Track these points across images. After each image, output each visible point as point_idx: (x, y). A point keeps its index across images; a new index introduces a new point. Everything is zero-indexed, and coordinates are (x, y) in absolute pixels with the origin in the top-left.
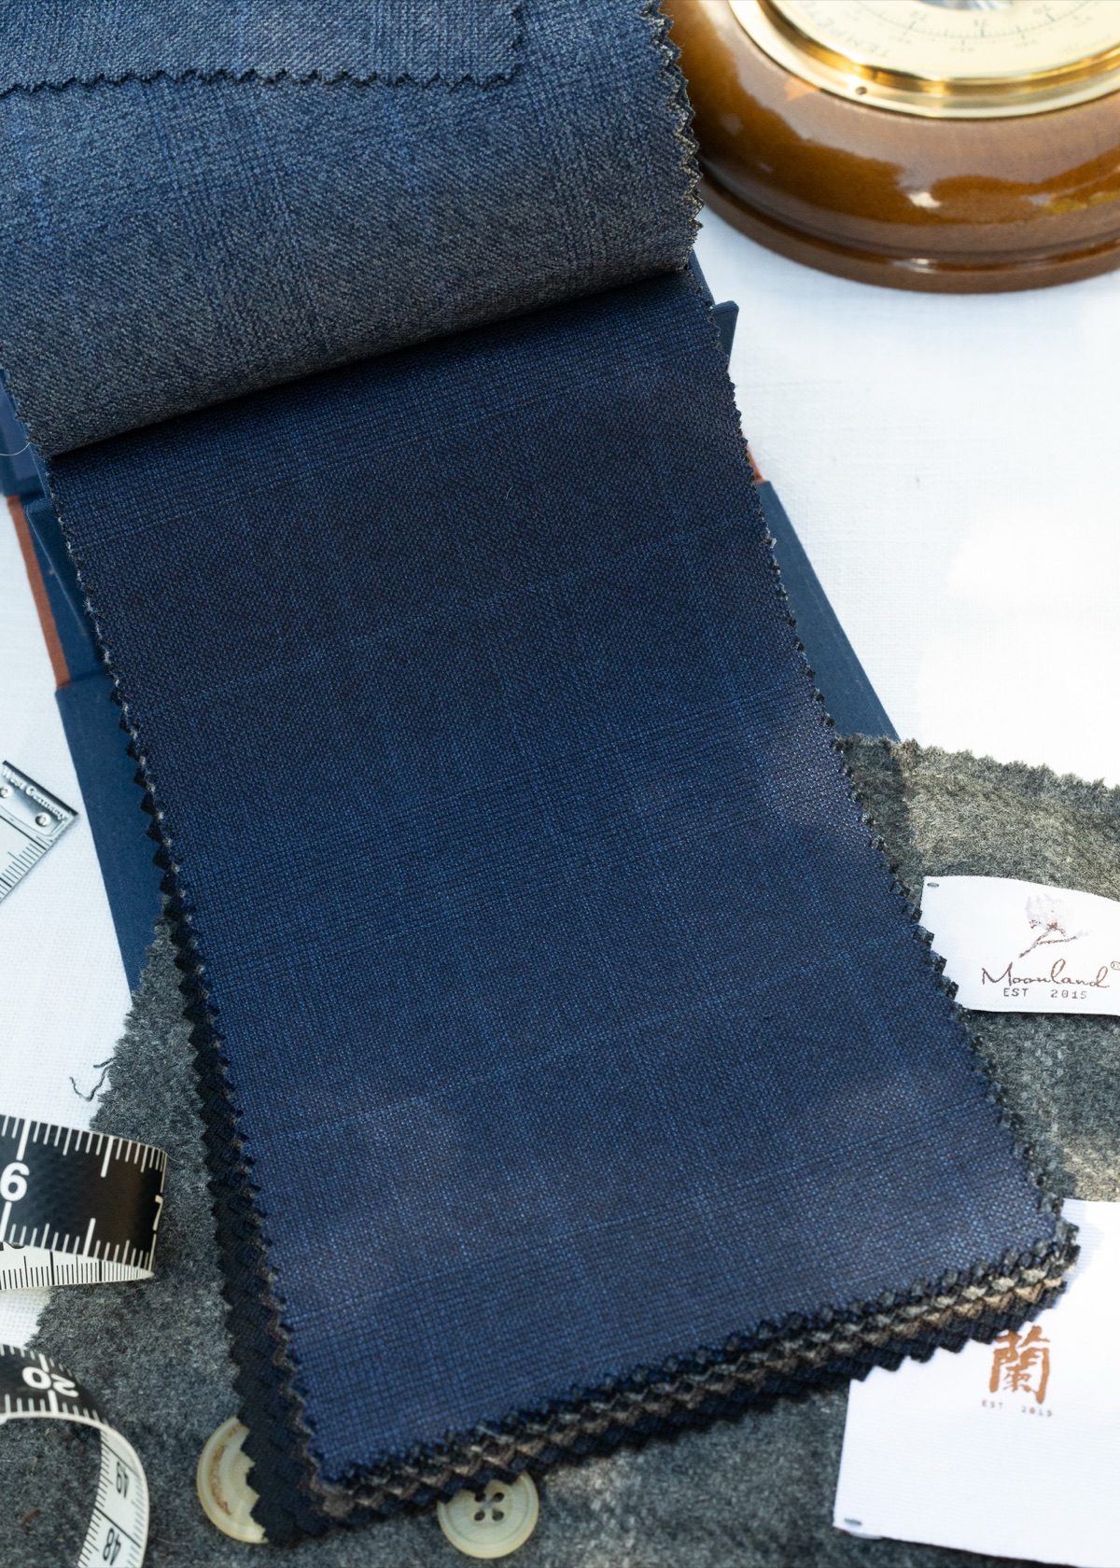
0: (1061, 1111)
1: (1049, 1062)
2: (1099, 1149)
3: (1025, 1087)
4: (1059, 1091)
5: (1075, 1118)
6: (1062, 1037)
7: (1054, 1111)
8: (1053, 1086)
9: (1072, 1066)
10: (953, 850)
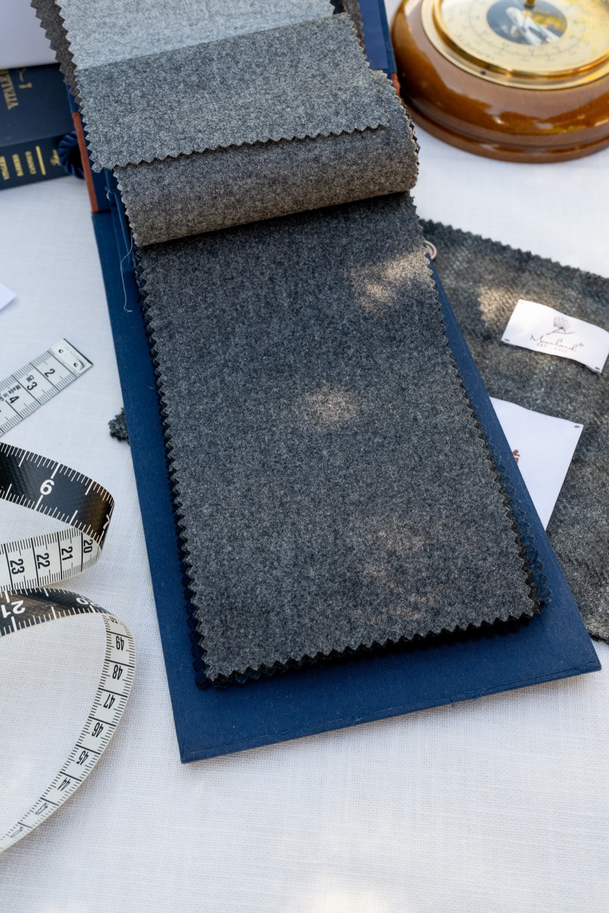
0: (547, 384)
1: (547, 369)
2: (557, 400)
3: (536, 374)
4: (548, 379)
5: (551, 389)
6: (554, 363)
7: (544, 384)
8: (546, 376)
9: (555, 372)
10: (533, 294)
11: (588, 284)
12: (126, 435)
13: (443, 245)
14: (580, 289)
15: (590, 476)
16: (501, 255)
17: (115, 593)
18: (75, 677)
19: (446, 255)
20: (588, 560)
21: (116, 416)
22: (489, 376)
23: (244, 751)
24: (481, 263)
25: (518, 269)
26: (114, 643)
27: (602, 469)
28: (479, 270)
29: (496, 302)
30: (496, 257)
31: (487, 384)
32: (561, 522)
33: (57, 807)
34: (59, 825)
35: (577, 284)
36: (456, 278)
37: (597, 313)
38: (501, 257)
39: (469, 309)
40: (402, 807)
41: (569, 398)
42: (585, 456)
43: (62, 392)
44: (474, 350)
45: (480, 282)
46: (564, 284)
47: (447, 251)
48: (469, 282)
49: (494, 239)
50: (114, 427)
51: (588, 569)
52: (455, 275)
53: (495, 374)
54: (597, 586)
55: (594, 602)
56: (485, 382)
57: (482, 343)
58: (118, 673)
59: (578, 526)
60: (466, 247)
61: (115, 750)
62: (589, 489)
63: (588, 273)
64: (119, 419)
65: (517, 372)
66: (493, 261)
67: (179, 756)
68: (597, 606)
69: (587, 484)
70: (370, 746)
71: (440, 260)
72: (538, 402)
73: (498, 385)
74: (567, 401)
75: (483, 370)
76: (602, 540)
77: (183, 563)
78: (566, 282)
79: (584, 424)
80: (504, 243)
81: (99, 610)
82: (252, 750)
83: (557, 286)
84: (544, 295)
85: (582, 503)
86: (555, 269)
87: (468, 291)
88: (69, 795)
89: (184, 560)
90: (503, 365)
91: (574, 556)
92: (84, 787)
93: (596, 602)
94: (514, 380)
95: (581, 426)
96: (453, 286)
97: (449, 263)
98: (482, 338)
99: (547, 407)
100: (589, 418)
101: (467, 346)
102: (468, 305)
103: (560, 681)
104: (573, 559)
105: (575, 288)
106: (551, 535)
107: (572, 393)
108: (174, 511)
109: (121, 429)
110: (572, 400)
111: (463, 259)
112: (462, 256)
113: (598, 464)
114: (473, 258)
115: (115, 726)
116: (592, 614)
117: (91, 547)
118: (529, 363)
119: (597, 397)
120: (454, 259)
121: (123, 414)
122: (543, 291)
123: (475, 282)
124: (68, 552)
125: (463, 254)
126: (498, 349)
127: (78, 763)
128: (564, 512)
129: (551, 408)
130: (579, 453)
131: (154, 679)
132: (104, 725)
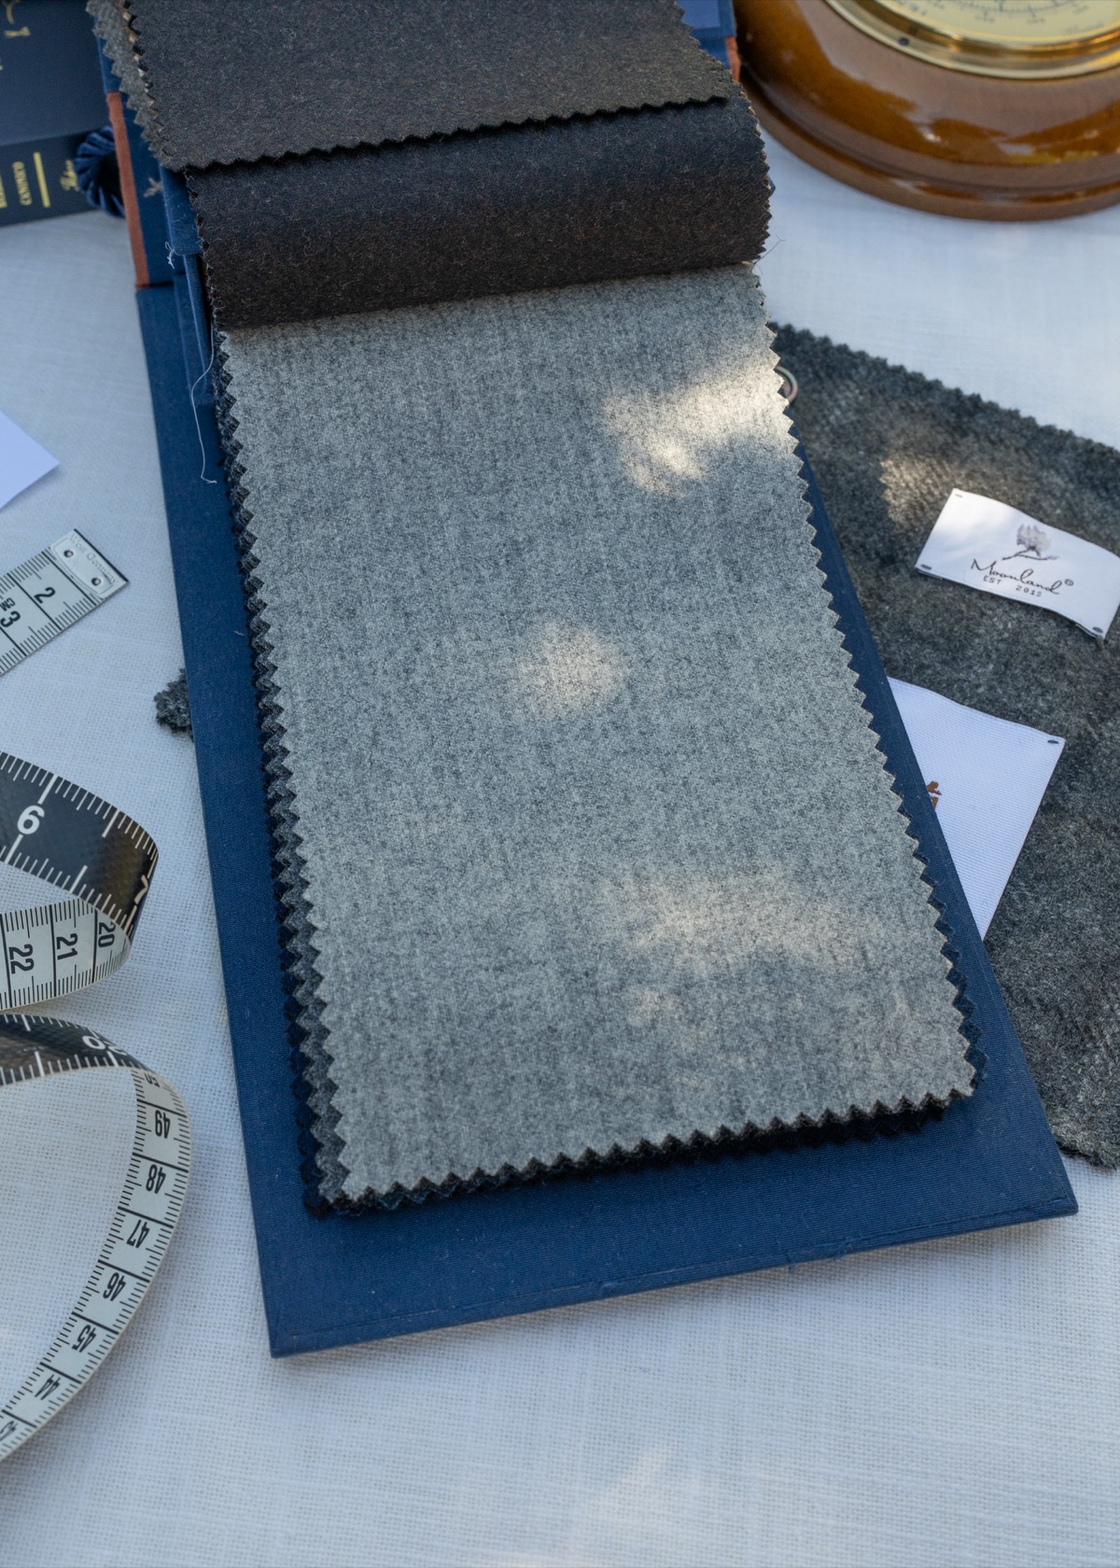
0: (998, 657)
1: (1001, 627)
2: (1017, 689)
3: (978, 636)
4: (1001, 646)
5: (1006, 665)
6: (1015, 616)
7: (994, 656)
8: (998, 641)
9: (1016, 634)
10: (980, 480)
11: (1088, 464)
12: (188, 723)
13: (811, 376)
14: (1072, 472)
15: (1073, 838)
16: (923, 399)
17: (155, 1027)
18: (76, 1184)
19: (815, 396)
20: (1062, 1001)
21: (169, 685)
22: (888, 636)
23: (391, 1340)
24: (883, 414)
25: (955, 429)
26: (151, 1124)
27: (1097, 826)
28: (878, 427)
29: (908, 492)
30: (913, 404)
31: (885, 651)
32: (1014, 924)
33: (34, 1430)
34: (35, 1463)
35: (1066, 462)
36: (833, 442)
37: (1104, 521)
38: (921, 404)
39: (856, 504)
40: (684, 1458)
41: (1041, 685)
42: (1066, 800)
43: (67, 633)
44: (862, 584)
45: (879, 451)
46: (1041, 462)
47: (819, 388)
48: (858, 449)
49: (910, 368)
50: (165, 706)
51: (1062, 1019)
52: (831, 435)
53: (901, 632)
54: (1077, 1051)
55: (1070, 1083)
56: (881, 647)
57: (877, 571)
58: (156, 1180)
59: (1047, 935)
60: (855, 382)
61: (145, 1327)
62: (1070, 863)
63: (1089, 442)
64: (175, 690)
65: (942, 629)
66: (907, 411)
67: (267, 1342)
68: (1074, 1091)
69: (1066, 853)
70: (630, 1339)
71: (805, 404)
72: (981, 690)
73: (906, 654)
74: (1036, 690)
75: (878, 624)
76: (1090, 964)
77: (288, 976)
78: (1045, 459)
79: (1066, 738)
80: (930, 376)
81: (126, 1060)
82: (405, 1337)
83: (1028, 465)
84: (1002, 481)
85: (1055, 889)
86: (1024, 432)
87: (855, 468)
88: (58, 1408)
89: (290, 971)
90: (917, 616)
91: (1036, 992)
92: (85, 1394)
93: (1074, 1083)
94: (935, 646)
95: (1062, 741)
96: (826, 457)
97: (821, 411)
98: (877, 561)
99: (997, 700)
100: (1077, 727)
101: (848, 576)
102: (854, 495)
103: (997, 1231)
104: (1032, 998)
105: (1062, 471)
106: (993, 949)
107: (1046, 677)
108: (274, 875)
109: (178, 709)
110: (1046, 690)
111: (848, 404)
112: (846, 398)
113: (1089, 817)
114: (867, 405)
115: (148, 1281)
116: (1064, 1106)
117: (112, 936)
118: (965, 614)
119: (1095, 686)
120: (831, 404)
121: (183, 681)
122: (1000, 473)
123: (869, 451)
124: (69, 944)
125: (850, 395)
126: (909, 584)
127: (75, 1347)
128: (1020, 906)
129: (1005, 704)
130: (1055, 794)
131: (225, 1195)
132: (127, 1279)
